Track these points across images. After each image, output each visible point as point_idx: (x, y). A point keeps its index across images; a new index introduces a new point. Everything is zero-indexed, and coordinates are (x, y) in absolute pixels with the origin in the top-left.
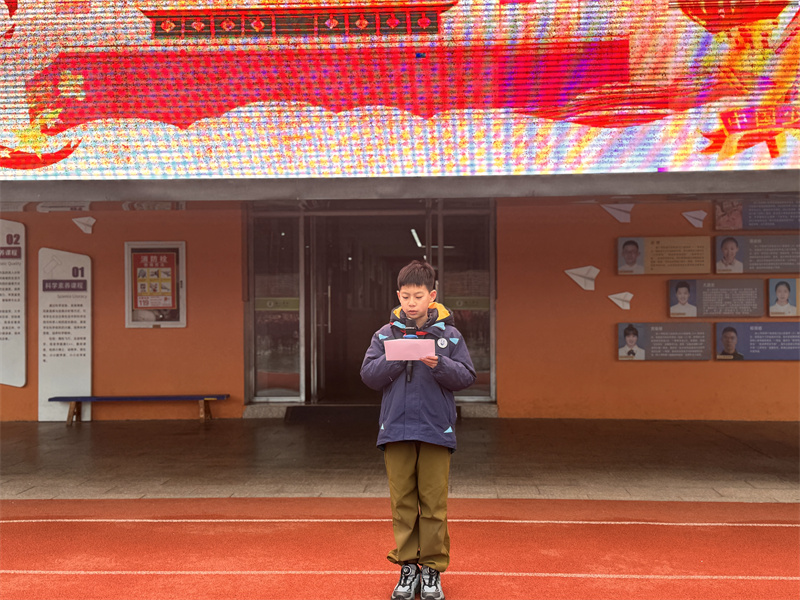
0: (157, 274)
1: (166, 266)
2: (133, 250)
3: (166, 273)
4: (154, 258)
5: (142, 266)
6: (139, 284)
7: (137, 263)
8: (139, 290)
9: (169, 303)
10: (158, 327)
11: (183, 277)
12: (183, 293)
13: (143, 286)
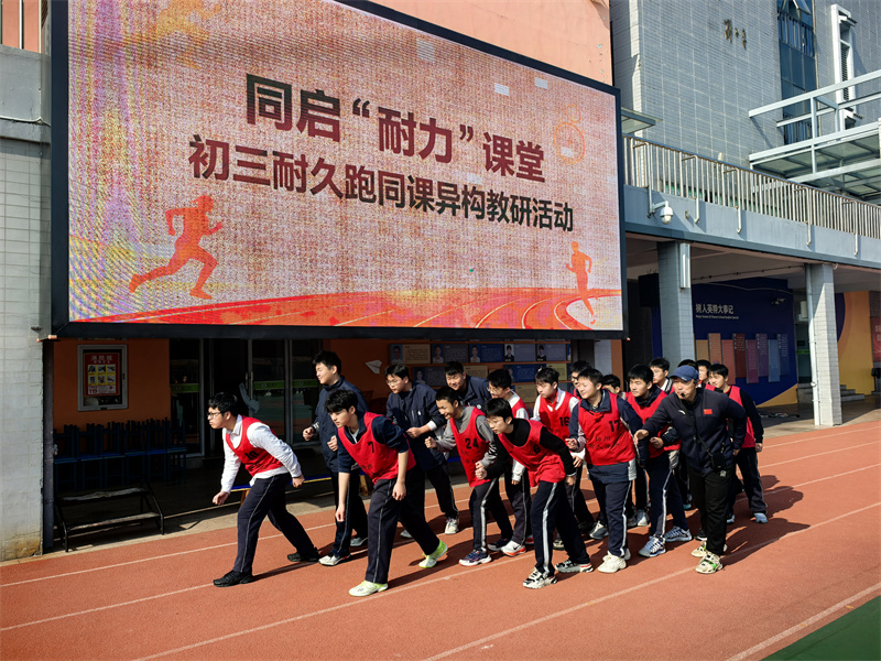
0: (104, 369)
1: (111, 363)
2: (85, 351)
3: (112, 368)
4: (101, 357)
5: (92, 363)
6: (89, 377)
7: (88, 361)
8: (89, 382)
9: (114, 390)
10: (105, 409)
11: (125, 371)
12: (125, 382)
13: (93, 379)
